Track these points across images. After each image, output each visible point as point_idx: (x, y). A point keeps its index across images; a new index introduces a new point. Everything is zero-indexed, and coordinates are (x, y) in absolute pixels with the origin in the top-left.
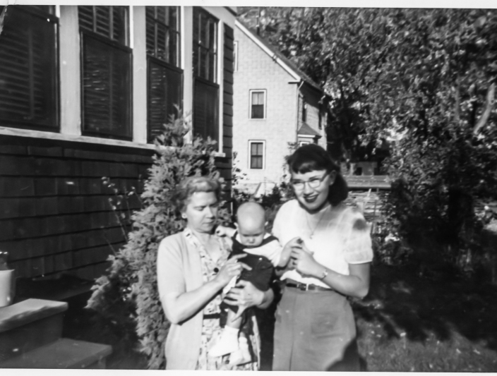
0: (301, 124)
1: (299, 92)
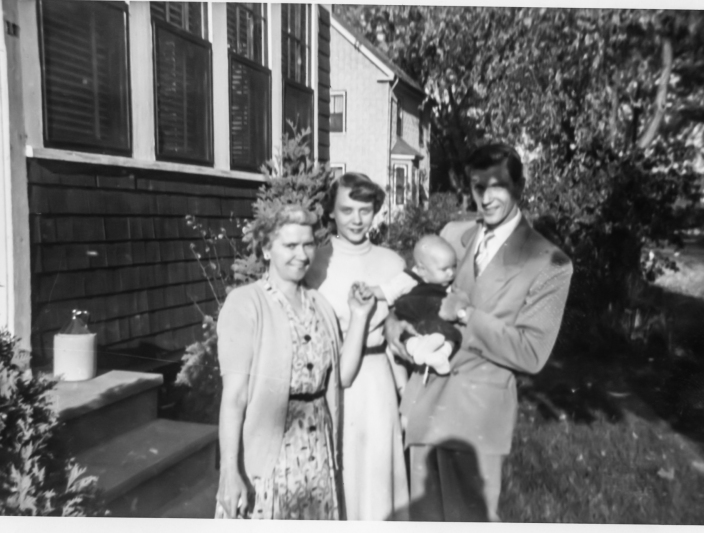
0: (394, 140)
1: (392, 94)
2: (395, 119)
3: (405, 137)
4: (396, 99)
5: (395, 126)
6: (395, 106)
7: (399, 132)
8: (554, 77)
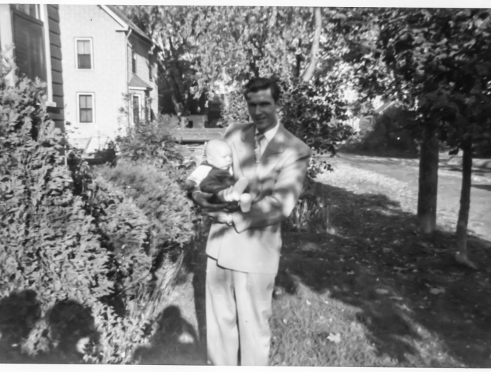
0: (131, 76)
1: (127, 41)
2: (130, 60)
3: (138, 74)
4: (131, 45)
5: (131, 65)
6: (130, 50)
7: (134, 70)
8: (243, 31)
